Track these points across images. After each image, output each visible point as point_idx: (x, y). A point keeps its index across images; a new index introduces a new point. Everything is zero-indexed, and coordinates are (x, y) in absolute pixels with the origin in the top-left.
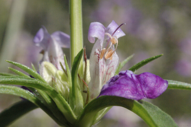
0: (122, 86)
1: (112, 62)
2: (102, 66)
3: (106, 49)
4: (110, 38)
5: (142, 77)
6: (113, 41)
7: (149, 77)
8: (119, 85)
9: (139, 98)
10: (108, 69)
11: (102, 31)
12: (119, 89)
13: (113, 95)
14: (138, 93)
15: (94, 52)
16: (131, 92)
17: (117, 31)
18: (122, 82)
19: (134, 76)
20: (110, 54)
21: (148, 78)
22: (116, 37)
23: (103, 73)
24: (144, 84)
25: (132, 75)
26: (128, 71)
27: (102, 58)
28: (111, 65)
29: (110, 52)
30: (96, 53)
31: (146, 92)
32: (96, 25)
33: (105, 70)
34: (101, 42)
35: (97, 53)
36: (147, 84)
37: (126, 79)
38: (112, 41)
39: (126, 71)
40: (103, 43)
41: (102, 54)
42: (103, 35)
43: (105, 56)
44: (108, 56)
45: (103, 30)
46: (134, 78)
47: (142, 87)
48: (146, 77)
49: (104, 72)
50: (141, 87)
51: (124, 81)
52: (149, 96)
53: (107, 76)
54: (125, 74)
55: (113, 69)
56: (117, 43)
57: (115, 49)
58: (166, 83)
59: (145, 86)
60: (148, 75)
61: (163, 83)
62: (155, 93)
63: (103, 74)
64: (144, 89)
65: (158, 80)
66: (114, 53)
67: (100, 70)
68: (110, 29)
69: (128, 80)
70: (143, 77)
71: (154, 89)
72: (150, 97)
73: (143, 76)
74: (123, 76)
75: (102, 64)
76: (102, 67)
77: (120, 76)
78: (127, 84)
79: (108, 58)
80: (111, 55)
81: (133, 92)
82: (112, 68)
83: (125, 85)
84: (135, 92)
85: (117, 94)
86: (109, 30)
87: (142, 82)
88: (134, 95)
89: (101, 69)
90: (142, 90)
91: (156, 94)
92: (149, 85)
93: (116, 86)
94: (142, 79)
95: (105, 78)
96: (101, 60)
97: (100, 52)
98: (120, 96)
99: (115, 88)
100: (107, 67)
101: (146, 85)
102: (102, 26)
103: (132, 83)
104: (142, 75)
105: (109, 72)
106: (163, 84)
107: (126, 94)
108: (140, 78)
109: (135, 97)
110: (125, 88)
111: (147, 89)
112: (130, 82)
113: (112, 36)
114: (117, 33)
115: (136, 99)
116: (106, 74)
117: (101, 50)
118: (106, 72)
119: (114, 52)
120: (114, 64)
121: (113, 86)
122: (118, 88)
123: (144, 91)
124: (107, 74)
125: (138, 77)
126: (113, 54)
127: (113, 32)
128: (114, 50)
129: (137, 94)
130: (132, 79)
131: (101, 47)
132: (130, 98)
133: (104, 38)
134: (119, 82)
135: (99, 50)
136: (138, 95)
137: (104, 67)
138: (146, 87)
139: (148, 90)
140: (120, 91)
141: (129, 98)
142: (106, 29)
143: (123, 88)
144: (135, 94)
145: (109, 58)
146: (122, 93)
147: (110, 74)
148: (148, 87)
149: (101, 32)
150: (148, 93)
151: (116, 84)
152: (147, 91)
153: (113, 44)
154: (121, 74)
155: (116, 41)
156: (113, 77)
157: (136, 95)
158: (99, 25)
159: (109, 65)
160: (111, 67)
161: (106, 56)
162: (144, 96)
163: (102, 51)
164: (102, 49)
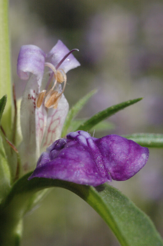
0: (70, 161)
1: (57, 111)
2: (40, 119)
3: (46, 93)
4: (53, 73)
5: (104, 143)
6: (58, 79)
7: (117, 143)
8: (64, 161)
9: (99, 182)
10: (52, 123)
11: (40, 61)
12: (65, 167)
13: (55, 177)
14: (96, 173)
15: (28, 94)
16: (84, 171)
17: (65, 60)
18: (70, 155)
19: (91, 142)
20: (53, 99)
21: (115, 145)
22: (63, 70)
23: (42, 130)
24: (108, 155)
25: (88, 140)
26: (82, 132)
27: (39, 106)
28: (56, 117)
29: (53, 96)
30: (31, 96)
31: (110, 169)
32: (30, 50)
33: (45, 125)
34: (38, 78)
35: (33, 97)
36: (113, 156)
37: (77, 148)
38: (56, 78)
39: (79, 132)
40: (43, 80)
41: (40, 100)
42: (42, 67)
43: (45, 102)
44: (50, 103)
45: (42, 58)
46: (92, 145)
47: (105, 161)
48: (111, 143)
49: (44, 129)
50: (103, 161)
51: (74, 153)
52: (116, 176)
53: (50, 134)
54: (76, 139)
55: (59, 123)
56: (64, 81)
57: (62, 89)
58: (145, 153)
59: (110, 160)
60: (114, 141)
61: (141, 153)
62: (127, 171)
63: (43, 132)
64: (107, 165)
65: (131, 149)
66: (60, 97)
67: (37, 127)
68: (53, 56)
69: (80, 150)
70: (106, 144)
71: (126, 164)
72: (119, 178)
73: (107, 142)
74: (72, 143)
75: (40, 115)
76: (41, 121)
77: (68, 142)
78: (78, 158)
79: (50, 106)
80: (55, 100)
81: (88, 172)
82: (58, 121)
83: (76, 160)
84: (92, 172)
85: (62, 175)
86: (53, 58)
87: (104, 153)
88: (89, 178)
89: (39, 124)
90: (105, 166)
91: (128, 173)
92: (116, 158)
93: (60, 162)
94: (105, 147)
95: (47, 138)
96: (38, 109)
97: (37, 94)
98: (67, 179)
99: (58, 165)
100: (50, 119)
101: (111, 158)
102: (40, 51)
103: (88, 156)
104: (105, 139)
105: (52, 127)
106: (140, 156)
107: (76, 176)
108: (101, 144)
109: (92, 181)
110: (74, 166)
111: (113, 164)
112: (83, 155)
113: (57, 68)
114: (66, 62)
115: (92, 184)
116: (47, 132)
117: (39, 92)
118: (47, 129)
119: (60, 95)
120: (61, 116)
121: (55, 161)
122: (63, 166)
123: (107, 169)
124: (49, 131)
125: (98, 142)
126: (59, 99)
127: (59, 62)
128: (61, 91)
129: (95, 175)
130: (87, 148)
131: (39, 87)
132: (84, 183)
133: (43, 72)
134: (65, 154)
135: (36, 91)
136: (97, 178)
137: (43, 119)
138: (111, 162)
139: (115, 167)
140: (66, 170)
141: (81, 183)
142: (46, 56)
143: (71, 166)
144: (91, 177)
145: (52, 107)
146: (71, 174)
147: (54, 131)
148: (114, 161)
149: (38, 63)
150: (115, 172)
151: (60, 158)
152: (112, 168)
153: (59, 82)
154: (70, 138)
155: (63, 77)
156: (58, 142)
157: (94, 177)
158: (35, 50)
159: (53, 116)
160: (55, 120)
161: (47, 102)
162: (106, 179)
163: (41, 94)
164: (41, 91)
